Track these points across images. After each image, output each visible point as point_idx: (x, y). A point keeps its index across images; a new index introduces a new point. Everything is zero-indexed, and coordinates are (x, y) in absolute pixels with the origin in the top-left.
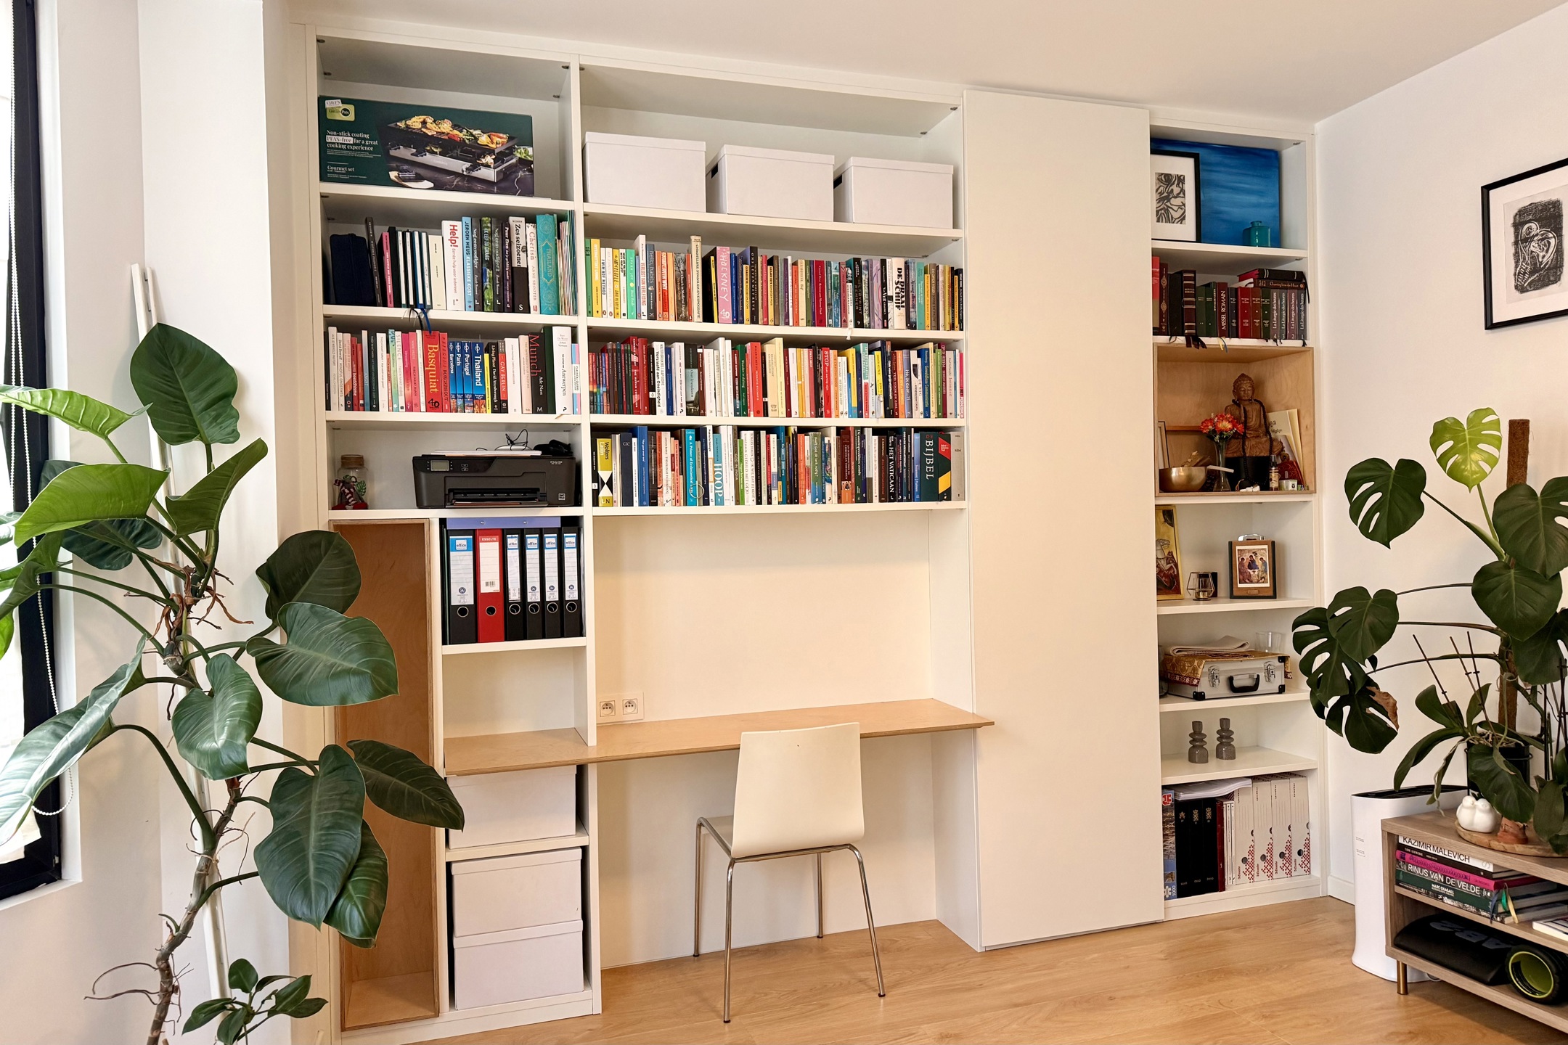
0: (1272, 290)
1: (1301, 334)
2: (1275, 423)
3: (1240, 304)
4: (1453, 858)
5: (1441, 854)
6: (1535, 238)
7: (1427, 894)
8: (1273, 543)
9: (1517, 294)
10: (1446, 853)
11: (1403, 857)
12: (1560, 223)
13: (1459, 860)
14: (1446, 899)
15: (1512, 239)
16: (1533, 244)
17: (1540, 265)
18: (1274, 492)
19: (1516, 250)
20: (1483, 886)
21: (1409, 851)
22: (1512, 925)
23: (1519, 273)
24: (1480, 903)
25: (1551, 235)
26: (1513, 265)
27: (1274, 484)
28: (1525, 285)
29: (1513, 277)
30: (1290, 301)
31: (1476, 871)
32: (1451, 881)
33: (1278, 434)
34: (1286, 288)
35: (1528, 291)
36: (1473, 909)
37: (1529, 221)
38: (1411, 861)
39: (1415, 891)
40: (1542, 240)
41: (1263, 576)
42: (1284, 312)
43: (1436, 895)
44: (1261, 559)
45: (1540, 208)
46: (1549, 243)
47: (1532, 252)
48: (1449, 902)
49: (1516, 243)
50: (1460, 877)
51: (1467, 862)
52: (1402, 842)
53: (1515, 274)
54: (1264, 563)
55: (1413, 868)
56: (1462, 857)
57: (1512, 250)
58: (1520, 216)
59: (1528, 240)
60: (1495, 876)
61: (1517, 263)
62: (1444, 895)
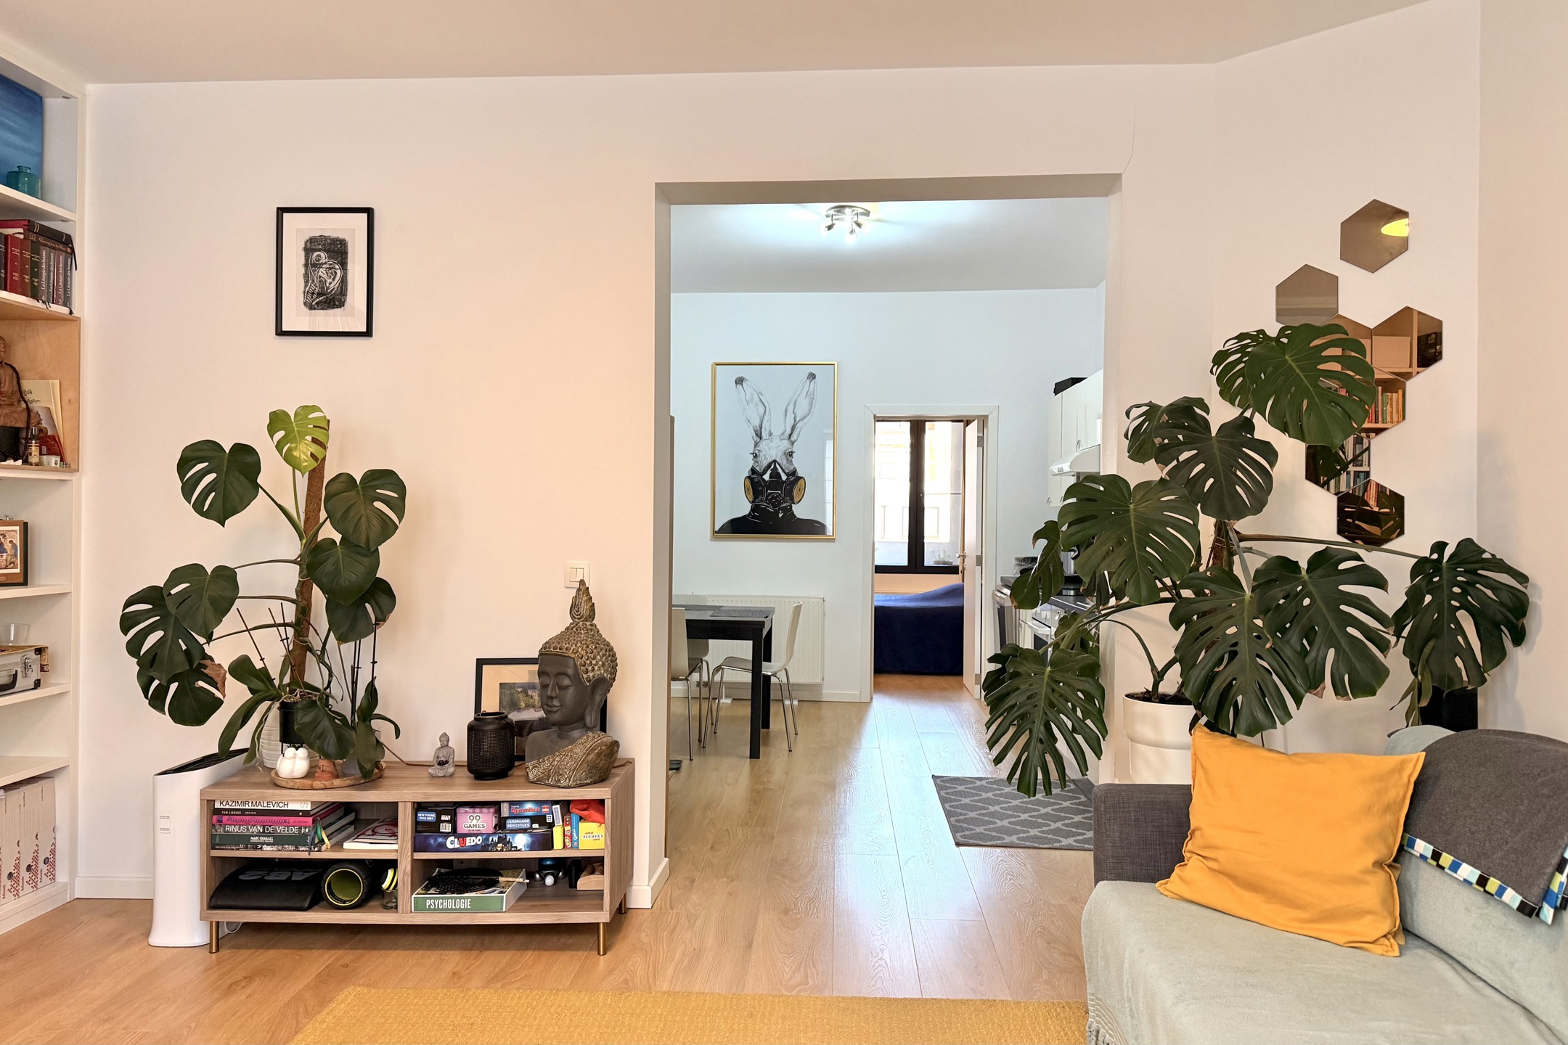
0: (42, 247)
1: (67, 302)
2: (31, 393)
3: (9, 256)
4: (272, 808)
5: (260, 807)
6: (324, 266)
7: (246, 848)
8: (26, 524)
9: (306, 310)
10: (265, 805)
11: (220, 821)
12: (346, 258)
13: (278, 808)
14: (265, 847)
15: (303, 261)
16: (321, 270)
17: (327, 290)
18: (33, 467)
19: (306, 271)
20: (301, 824)
21: (227, 813)
22: (327, 850)
23: (308, 292)
24: (298, 841)
25: (337, 267)
26: (303, 284)
27: (34, 458)
28: (313, 303)
29: (302, 295)
30: (58, 264)
31: (294, 813)
32: (270, 829)
33: (34, 404)
34: (54, 248)
35: (315, 309)
36: (292, 848)
37: (319, 250)
38: (230, 822)
39: (233, 849)
40: (330, 269)
41: (12, 560)
42: (52, 274)
43: (255, 847)
44: (11, 542)
45: (329, 241)
46: (336, 273)
47: (320, 277)
48: (269, 848)
49: (306, 265)
50: (280, 823)
51: (286, 808)
52: (219, 807)
53: (304, 292)
54: (14, 546)
55: (229, 828)
56: (281, 805)
57: (303, 271)
58: (311, 243)
59: (317, 265)
60: (312, 813)
61: (306, 283)
62: (263, 844)
